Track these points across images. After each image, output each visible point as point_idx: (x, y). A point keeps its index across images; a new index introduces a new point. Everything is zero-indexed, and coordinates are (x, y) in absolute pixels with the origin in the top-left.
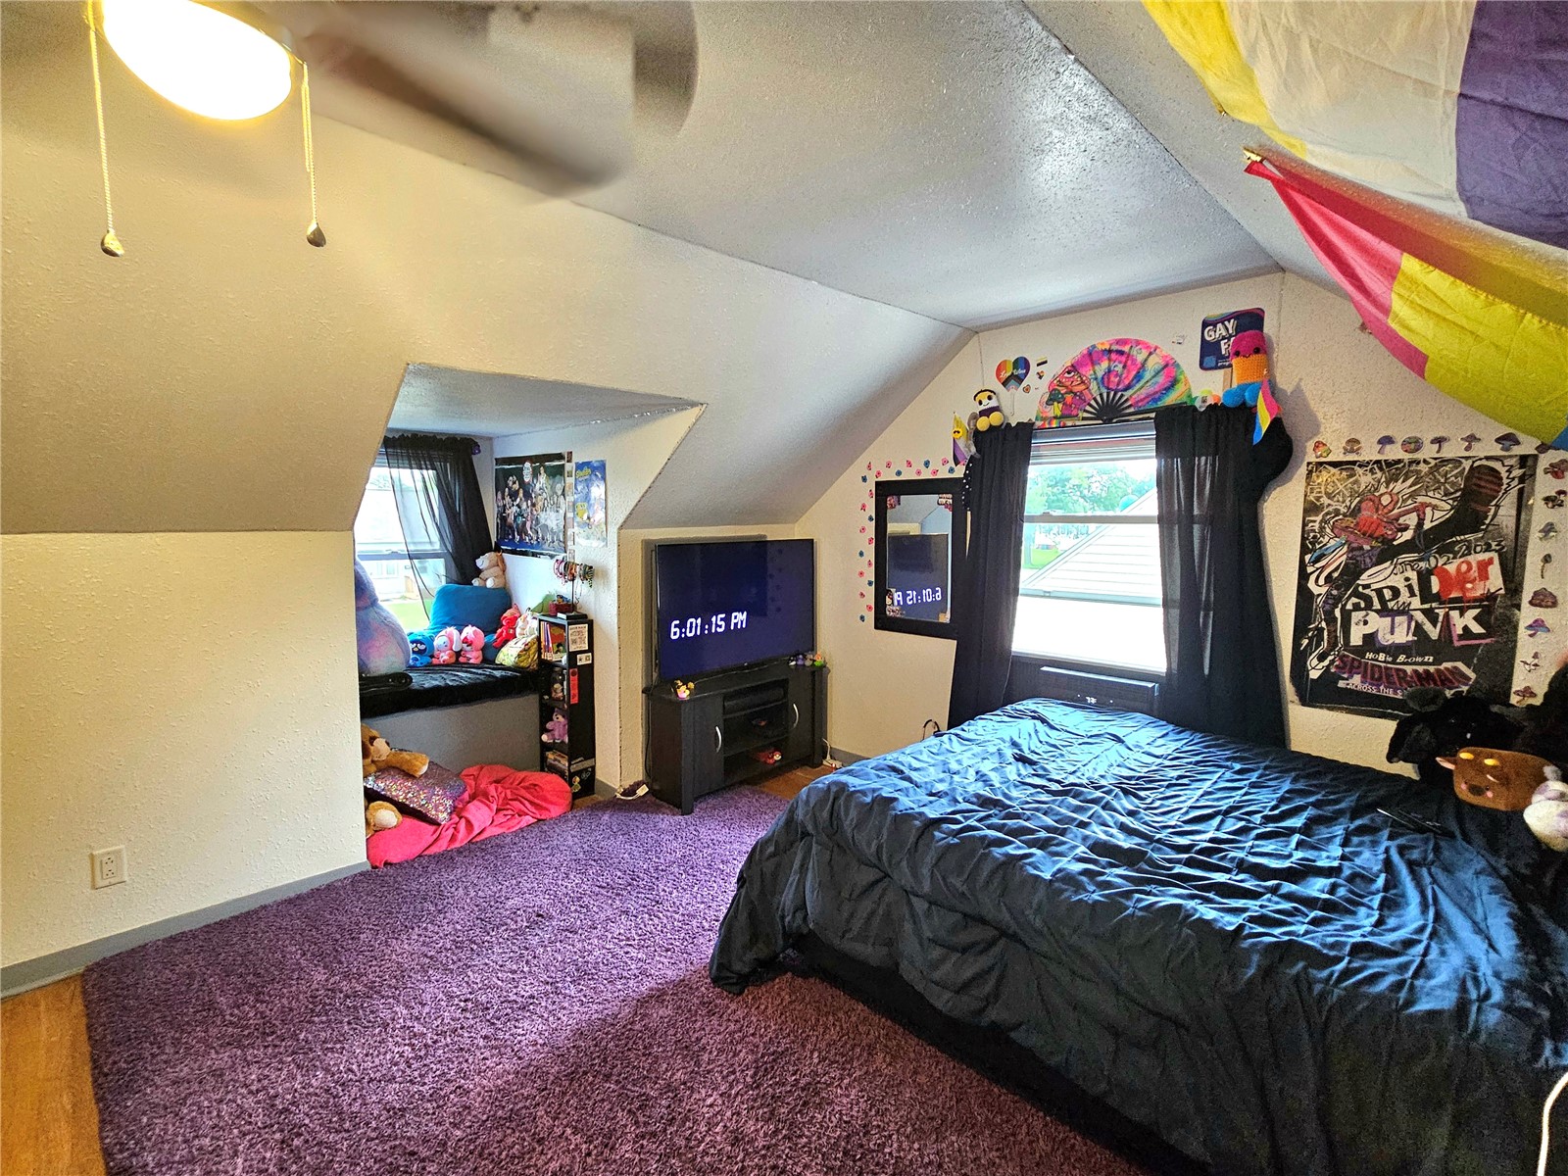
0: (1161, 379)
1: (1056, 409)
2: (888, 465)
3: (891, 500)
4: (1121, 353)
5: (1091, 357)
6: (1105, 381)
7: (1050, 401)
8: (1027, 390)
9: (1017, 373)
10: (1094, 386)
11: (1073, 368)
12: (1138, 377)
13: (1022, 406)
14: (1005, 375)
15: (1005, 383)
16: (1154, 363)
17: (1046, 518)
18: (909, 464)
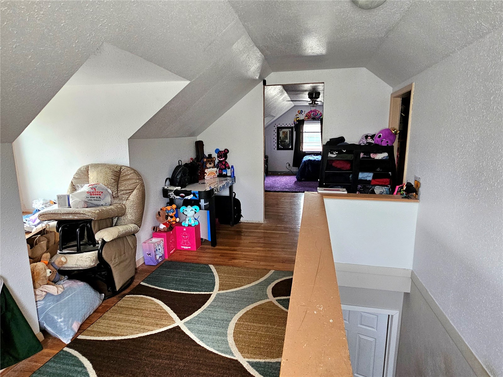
0: (320, 115)
1: (307, 118)
2: (279, 124)
3: (280, 130)
4: (315, 111)
5: (311, 111)
6: (313, 115)
7: (306, 117)
8: (302, 115)
9: (301, 112)
10: (312, 115)
11: (309, 112)
12: (317, 115)
13: (302, 117)
14: (299, 112)
15: (299, 113)
16: (319, 113)
17: (305, 132)
18: (283, 124)
